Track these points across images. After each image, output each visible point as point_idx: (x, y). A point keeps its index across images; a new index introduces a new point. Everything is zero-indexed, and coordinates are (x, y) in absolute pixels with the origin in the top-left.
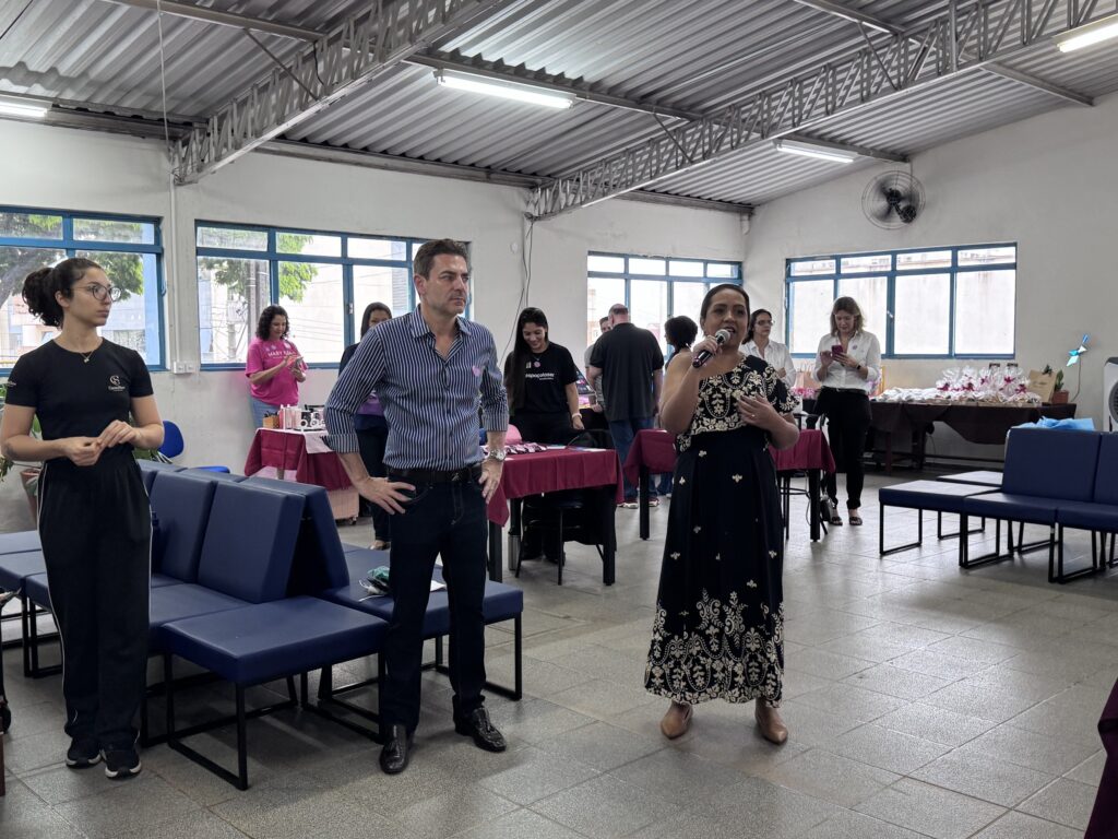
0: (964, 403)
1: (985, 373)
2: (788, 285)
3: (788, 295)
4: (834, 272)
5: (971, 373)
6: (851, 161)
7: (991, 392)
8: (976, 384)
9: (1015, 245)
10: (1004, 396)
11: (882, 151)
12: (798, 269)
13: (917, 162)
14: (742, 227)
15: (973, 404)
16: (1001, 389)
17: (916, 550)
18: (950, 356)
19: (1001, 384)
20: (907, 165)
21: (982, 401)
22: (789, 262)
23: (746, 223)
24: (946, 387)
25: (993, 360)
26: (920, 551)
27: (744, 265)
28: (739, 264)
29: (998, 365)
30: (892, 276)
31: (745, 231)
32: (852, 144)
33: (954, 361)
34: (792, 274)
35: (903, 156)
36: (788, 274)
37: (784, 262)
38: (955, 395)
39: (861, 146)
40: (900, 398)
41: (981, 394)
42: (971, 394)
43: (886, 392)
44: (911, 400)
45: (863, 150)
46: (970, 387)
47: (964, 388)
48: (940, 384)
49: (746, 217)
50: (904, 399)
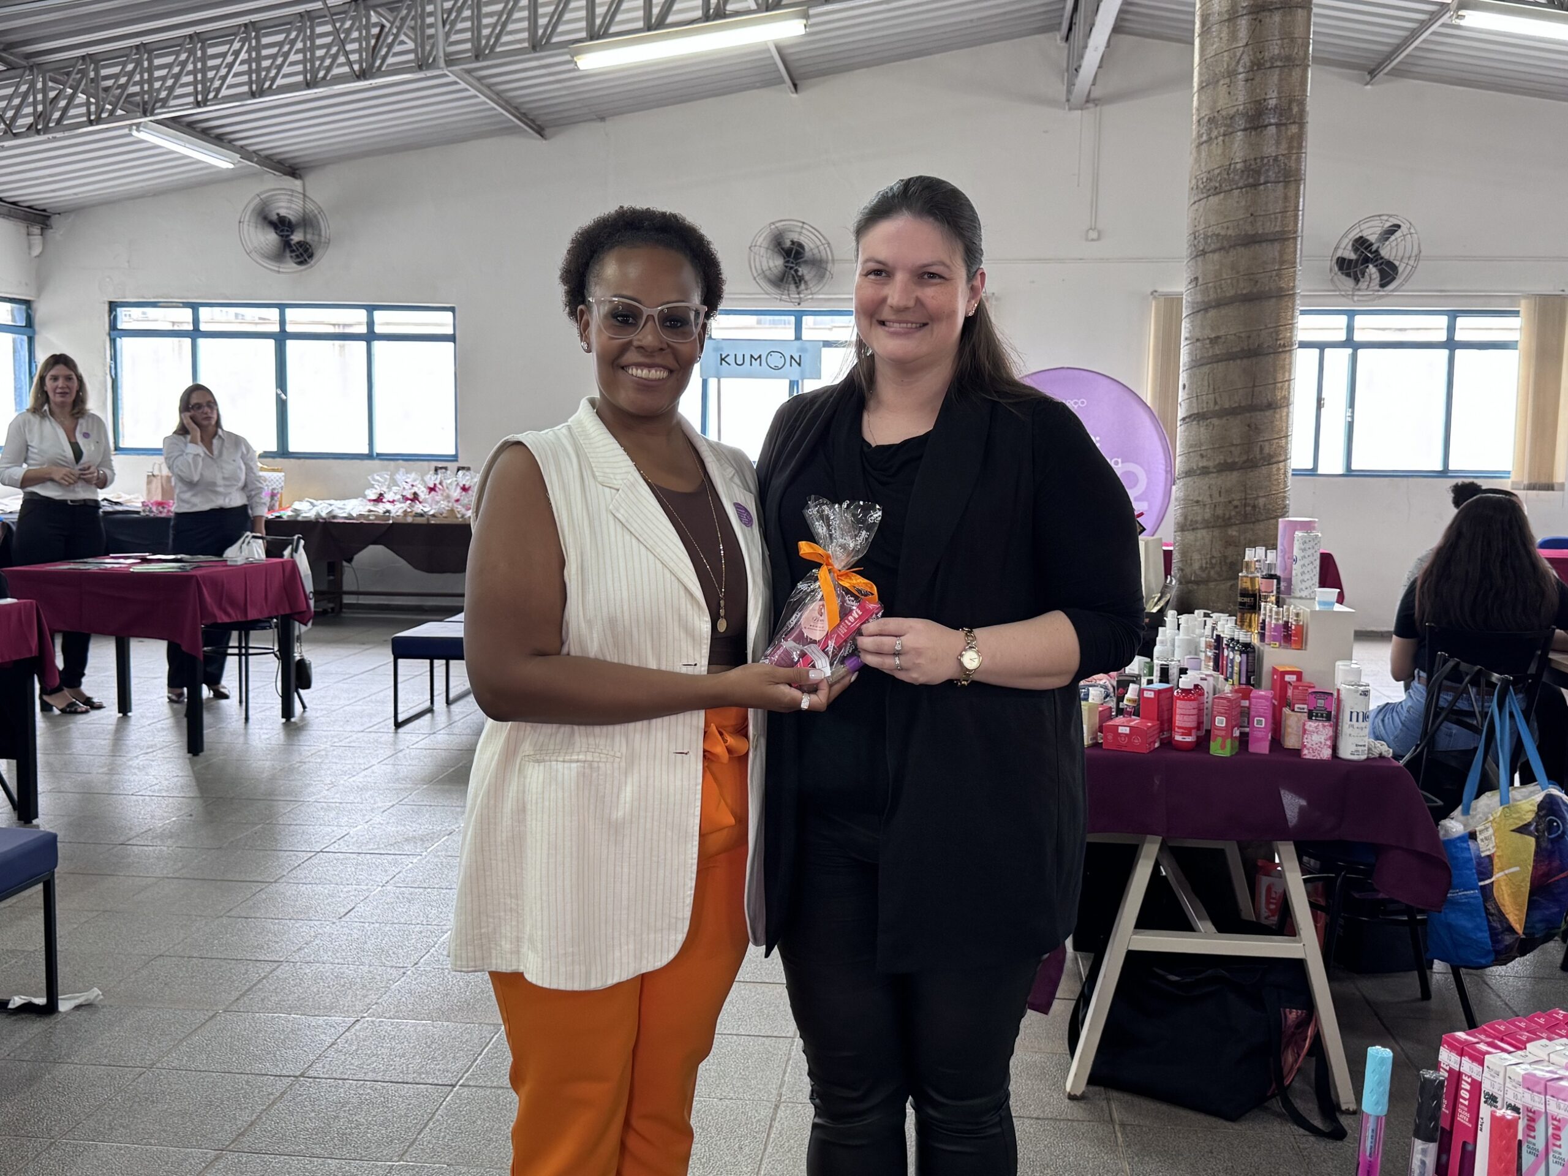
0: (409, 520)
1: (432, 479)
2: (113, 341)
3: (114, 358)
4: (190, 327)
5: (411, 480)
6: (231, 166)
7: (444, 505)
8: (423, 494)
9: (452, 309)
10: (463, 510)
11: (267, 157)
12: (128, 318)
13: (311, 179)
14: (30, 247)
15: (419, 520)
16: (457, 501)
17: (429, 715)
18: (370, 456)
19: (456, 493)
20: (298, 183)
21: (433, 516)
22: (113, 306)
23: (37, 240)
24: (379, 499)
25: (439, 463)
26: (433, 717)
27: (35, 306)
28: (27, 303)
29: (446, 468)
30: (281, 338)
31: (37, 251)
32: (231, 141)
33: (377, 462)
34: (120, 326)
35: (291, 169)
36: (113, 326)
37: (106, 307)
38: (397, 510)
39: (242, 147)
40: (318, 515)
41: (430, 507)
42: (418, 508)
43: (297, 505)
44: (334, 517)
45: (245, 153)
46: (415, 497)
47: (405, 499)
48: (372, 494)
49: (36, 230)
50: (324, 514)
